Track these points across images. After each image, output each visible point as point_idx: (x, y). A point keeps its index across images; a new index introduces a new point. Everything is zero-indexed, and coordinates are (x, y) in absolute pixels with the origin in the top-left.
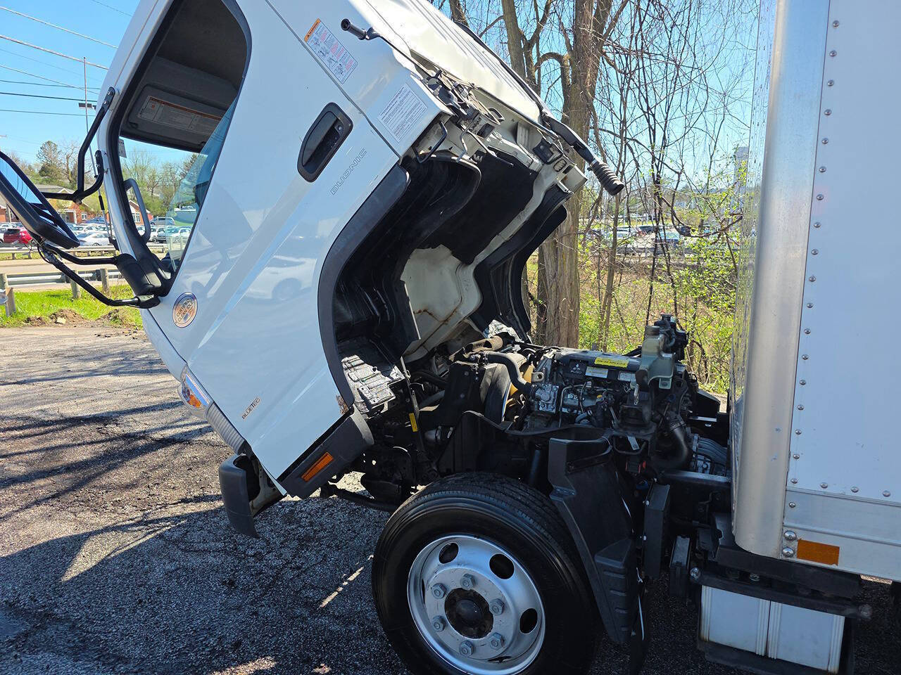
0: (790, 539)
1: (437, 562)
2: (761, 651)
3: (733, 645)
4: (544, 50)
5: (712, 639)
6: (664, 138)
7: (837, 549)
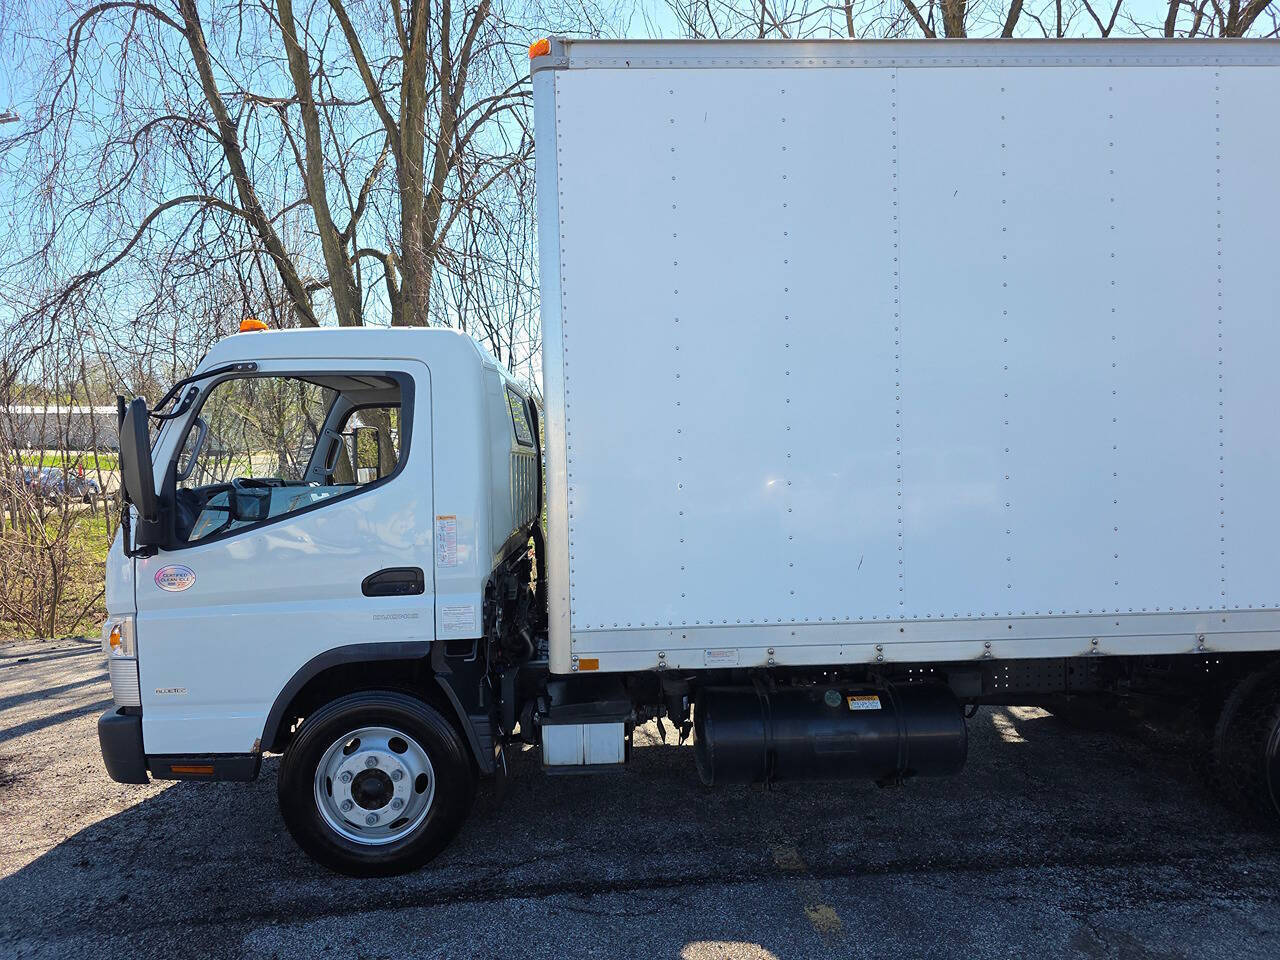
0: (575, 661)
1: (342, 755)
2: (581, 763)
3: (566, 763)
4: (361, 244)
5: (551, 763)
6: (511, 357)
7: (597, 660)
